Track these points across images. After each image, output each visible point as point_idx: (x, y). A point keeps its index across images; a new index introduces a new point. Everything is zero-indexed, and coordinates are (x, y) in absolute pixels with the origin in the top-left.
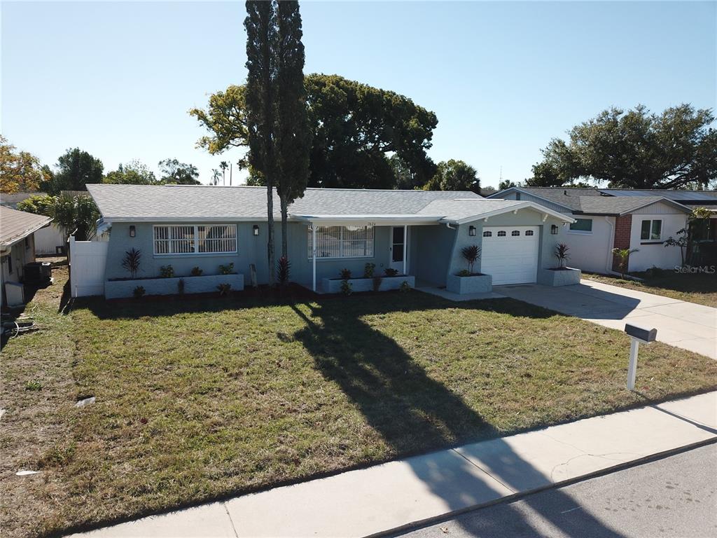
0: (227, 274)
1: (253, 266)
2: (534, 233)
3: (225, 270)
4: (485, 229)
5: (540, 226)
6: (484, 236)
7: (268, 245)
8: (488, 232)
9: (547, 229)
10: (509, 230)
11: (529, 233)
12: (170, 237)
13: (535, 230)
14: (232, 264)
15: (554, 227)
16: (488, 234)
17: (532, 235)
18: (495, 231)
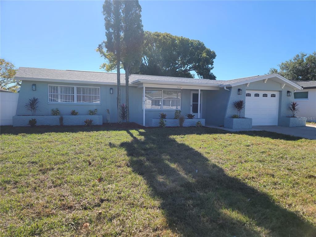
0: (92, 115)
1: (108, 110)
2: (276, 96)
3: (92, 113)
4: (247, 92)
5: (280, 91)
6: (247, 96)
7: (117, 98)
8: (248, 94)
9: (284, 93)
10: (261, 93)
11: (273, 96)
12: (59, 92)
13: (277, 94)
14: (96, 110)
15: (288, 92)
16: (249, 95)
17: (275, 97)
18: (253, 93)
